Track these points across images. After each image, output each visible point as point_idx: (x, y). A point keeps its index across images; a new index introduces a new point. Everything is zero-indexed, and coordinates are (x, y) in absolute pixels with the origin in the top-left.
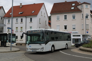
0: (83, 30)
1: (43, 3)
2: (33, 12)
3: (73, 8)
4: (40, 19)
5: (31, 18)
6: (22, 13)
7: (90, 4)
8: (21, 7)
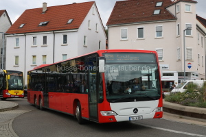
0: (179, 60)
1: (94, 2)
2: (70, 21)
3: (157, 12)
4: (85, 37)
5: (65, 34)
6: (46, 24)
7: (196, 2)
8: (44, 10)
